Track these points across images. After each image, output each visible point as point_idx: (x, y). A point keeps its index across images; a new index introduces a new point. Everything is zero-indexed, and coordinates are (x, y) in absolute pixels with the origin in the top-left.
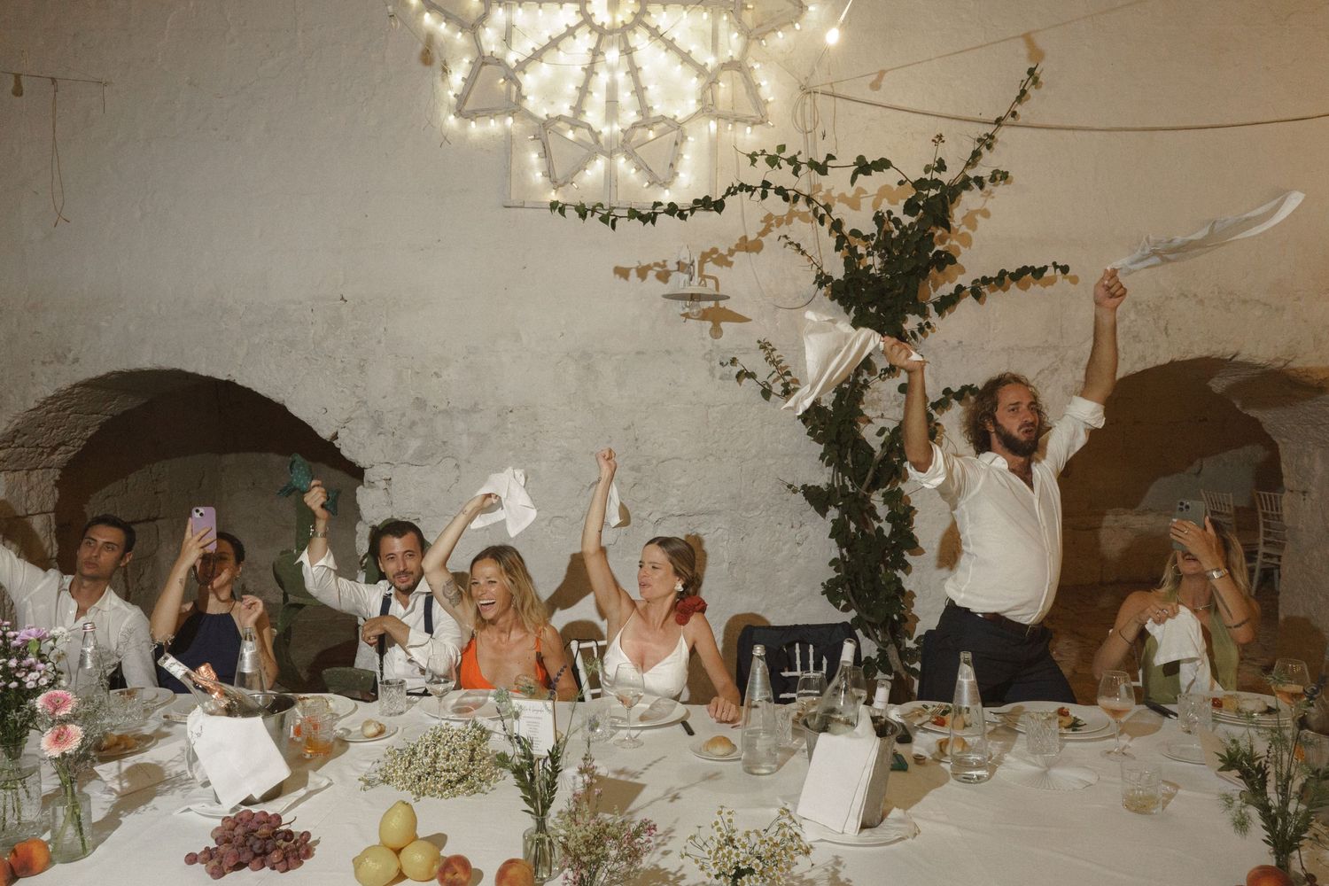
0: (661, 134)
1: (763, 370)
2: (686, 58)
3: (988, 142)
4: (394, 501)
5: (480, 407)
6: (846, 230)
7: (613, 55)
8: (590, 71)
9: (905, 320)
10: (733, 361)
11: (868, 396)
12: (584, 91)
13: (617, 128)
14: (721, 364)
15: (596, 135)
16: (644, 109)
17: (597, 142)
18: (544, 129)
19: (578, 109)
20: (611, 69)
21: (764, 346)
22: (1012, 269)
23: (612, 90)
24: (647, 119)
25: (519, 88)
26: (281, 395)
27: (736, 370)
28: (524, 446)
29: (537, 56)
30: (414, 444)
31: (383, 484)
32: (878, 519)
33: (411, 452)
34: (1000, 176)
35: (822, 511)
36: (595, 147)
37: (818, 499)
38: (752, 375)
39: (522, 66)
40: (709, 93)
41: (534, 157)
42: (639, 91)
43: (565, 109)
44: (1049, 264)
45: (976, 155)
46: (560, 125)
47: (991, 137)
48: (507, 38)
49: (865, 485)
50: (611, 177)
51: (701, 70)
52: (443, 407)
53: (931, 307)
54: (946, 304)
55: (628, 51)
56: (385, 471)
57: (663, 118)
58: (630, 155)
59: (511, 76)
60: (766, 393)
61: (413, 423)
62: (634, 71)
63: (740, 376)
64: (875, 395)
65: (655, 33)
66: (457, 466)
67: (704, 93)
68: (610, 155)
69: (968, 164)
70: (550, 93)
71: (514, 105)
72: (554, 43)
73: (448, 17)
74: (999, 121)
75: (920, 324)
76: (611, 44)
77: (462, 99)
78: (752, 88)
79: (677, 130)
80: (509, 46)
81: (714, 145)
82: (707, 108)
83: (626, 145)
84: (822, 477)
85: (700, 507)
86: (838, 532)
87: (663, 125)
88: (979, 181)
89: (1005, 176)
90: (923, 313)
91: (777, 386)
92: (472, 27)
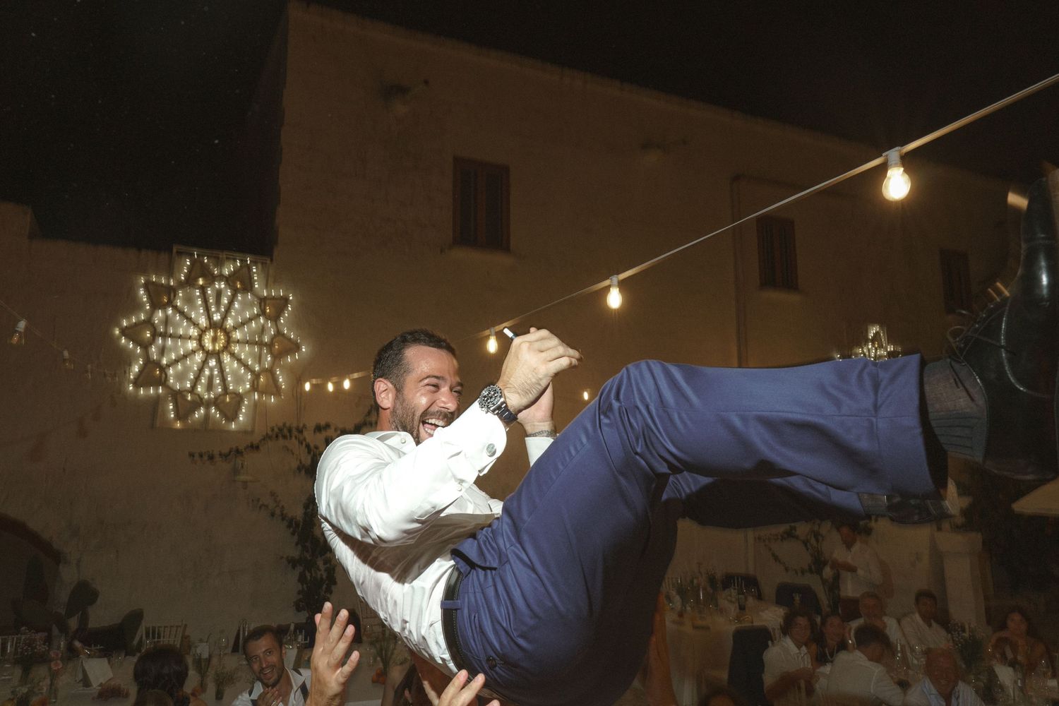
0: (232, 399)
1: (272, 505)
2: (246, 366)
6: (312, 446)
7: (213, 363)
8: (201, 370)
10: (258, 501)
12: (197, 378)
13: (212, 395)
14: (253, 501)
15: (201, 398)
16: (225, 388)
17: (202, 401)
18: (177, 396)
19: (194, 386)
20: (211, 369)
21: (272, 494)
23: (211, 379)
24: (226, 392)
25: (166, 375)
26: (24, 518)
27: (259, 504)
29: (176, 361)
31: (75, 562)
32: (320, 570)
35: (294, 567)
36: (199, 402)
37: (293, 563)
38: (267, 506)
39: (168, 366)
40: (256, 381)
41: (170, 406)
42: (224, 380)
43: (188, 386)
46: (185, 393)
48: (162, 351)
50: (207, 416)
51: (253, 372)
55: (220, 362)
57: (234, 392)
58: (218, 408)
59: (163, 370)
60: (273, 515)
62: (222, 371)
63: (260, 507)
65: (233, 355)
67: (253, 381)
68: (207, 407)
70: (181, 377)
71: (162, 381)
72: (185, 357)
73: (134, 341)
76: (211, 358)
77: (137, 378)
78: (275, 380)
79: (238, 398)
80: (163, 357)
81: (256, 405)
82: (255, 387)
83: (216, 402)
84: (295, 553)
86: (302, 579)
87: (233, 395)
91: (278, 512)
92: (146, 346)
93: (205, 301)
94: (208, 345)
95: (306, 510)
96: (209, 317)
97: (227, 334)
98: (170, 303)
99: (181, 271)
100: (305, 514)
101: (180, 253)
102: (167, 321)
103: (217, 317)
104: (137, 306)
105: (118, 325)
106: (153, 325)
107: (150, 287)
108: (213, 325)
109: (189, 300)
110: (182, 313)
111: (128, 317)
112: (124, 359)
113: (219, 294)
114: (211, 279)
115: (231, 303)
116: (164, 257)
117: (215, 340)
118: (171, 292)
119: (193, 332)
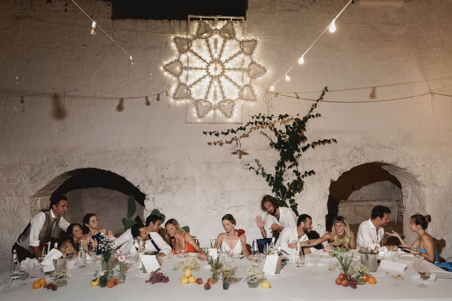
0: (229, 103)
1: (257, 167)
2: (235, 84)
3: (315, 105)
4: (155, 204)
5: (179, 178)
6: (278, 130)
7: (215, 83)
8: (209, 87)
9: (294, 153)
10: (248, 164)
11: (285, 173)
12: (208, 92)
13: (217, 102)
14: (245, 165)
15: (211, 104)
16: (224, 97)
17: (211, 106)
18: (197, 102)
19: (206, 97)
20: (215, 87)
21: (256, 161)
22: (322, 140)
23: (215, 92)
24: (224, 100)
25: (190, 92)
26: (124, 175)
27: (249, 167)
28: (191, 188)
29: (195, 83)
30: (161, 188)
31: (152, 199)
33: (160, 190)
34: (318, 115)
36: (211, 107)
38: (253, 168)
39: (191, 86)
40: (241, 93)
41: (194, 110)
42: (222, 92)
43: (202, 97)
44: (331, 139)
45: (312, 109)
46: (201, 101)
47: (316, 105)
48: (187, 78)
49: (284, 198)
50: (215, 115)
51: (239, 87)
52: (169, 178)
53: (301, 150)
54: (304, 149)
55: (219, 82)
56: (152, 196)
57: (229, 100)
58: (220, 109)
59: (188, 89)
60: (257, 173)
61: (161, 182)
62: (221, 87)
63: (250, 169)
64: (287, 173)
65: (227, 77)
66: (173, 194)
67: (240, 93)
68: (215, 109)
69: (310, 112)
70: (198, 93)
71: (189, 96)
72: (200, 80)
73: (171, 73)
74: (318, 101)
75: (298, 154)
76: (215, 80)
77: (175, 94)
78: (253, 92)
79: (233, 103)
80: (187, 81)
81: (242, 106)
82: (241, 97)
83: (219, 107)
85: (240, 204)
87: (229, 101)
88: (313, 116)
89: (320, 115)
90: (299, 151)
91: (260, 171)
92: (178, 75)
93: (209, 46)
94: (212, 72)
95: (277, 171)
96: (212, 56)
97: (222, 65)
98: (189, 49)
99: (193, 30)
100: (277, 173)
101: (192, 19)
102: (188, 60)
103: (216, 56)
104: (171, 53)
105: (162, 64)
106: (180, 62)
107: (177, 41)
108: (214, 61)
109: (199, 47)
110: (196, 54)
111: (167, 60)
112: (167, 84)
113: (216, 42)
114: (211, 32)
115: (223, 46)
116: (183, 23)
117: (216, 69)
118: (189, 41)
119: (204, 65)
